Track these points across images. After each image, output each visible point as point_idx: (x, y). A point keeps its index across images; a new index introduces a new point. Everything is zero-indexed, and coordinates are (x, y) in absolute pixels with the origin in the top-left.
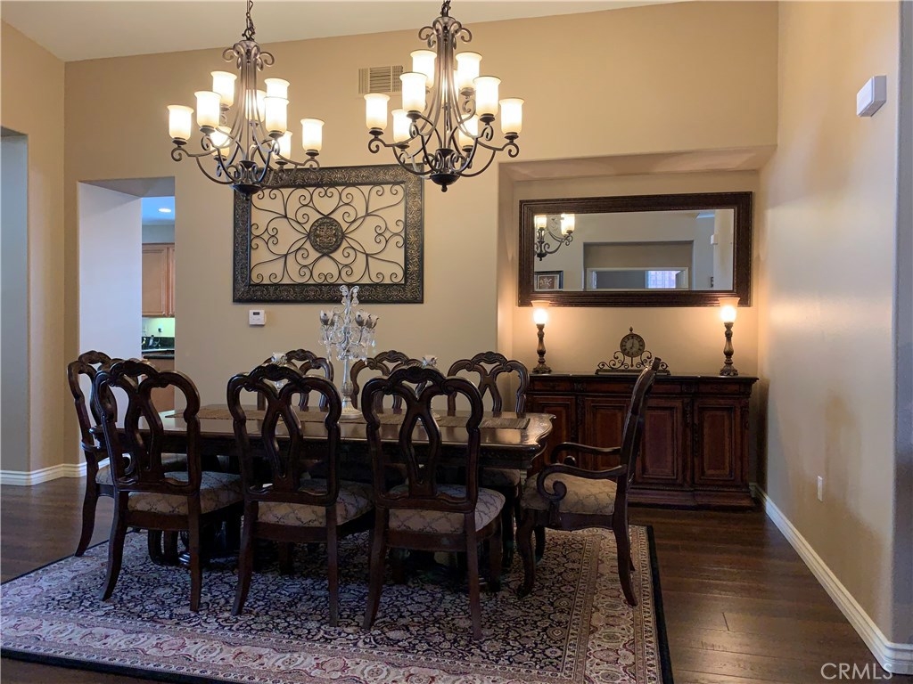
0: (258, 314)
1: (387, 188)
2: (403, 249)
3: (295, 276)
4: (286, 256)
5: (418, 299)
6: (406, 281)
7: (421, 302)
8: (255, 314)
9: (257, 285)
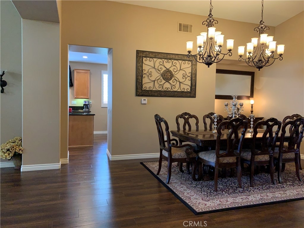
0: (145, 100)
1: (187, 62)
2: (190, 81)
3: (157, 88)
4: (154, 81)
5: (194, 96)
6: (191, 91)
7: (195, 97)
8: (144, 100)
9: (145, 90)
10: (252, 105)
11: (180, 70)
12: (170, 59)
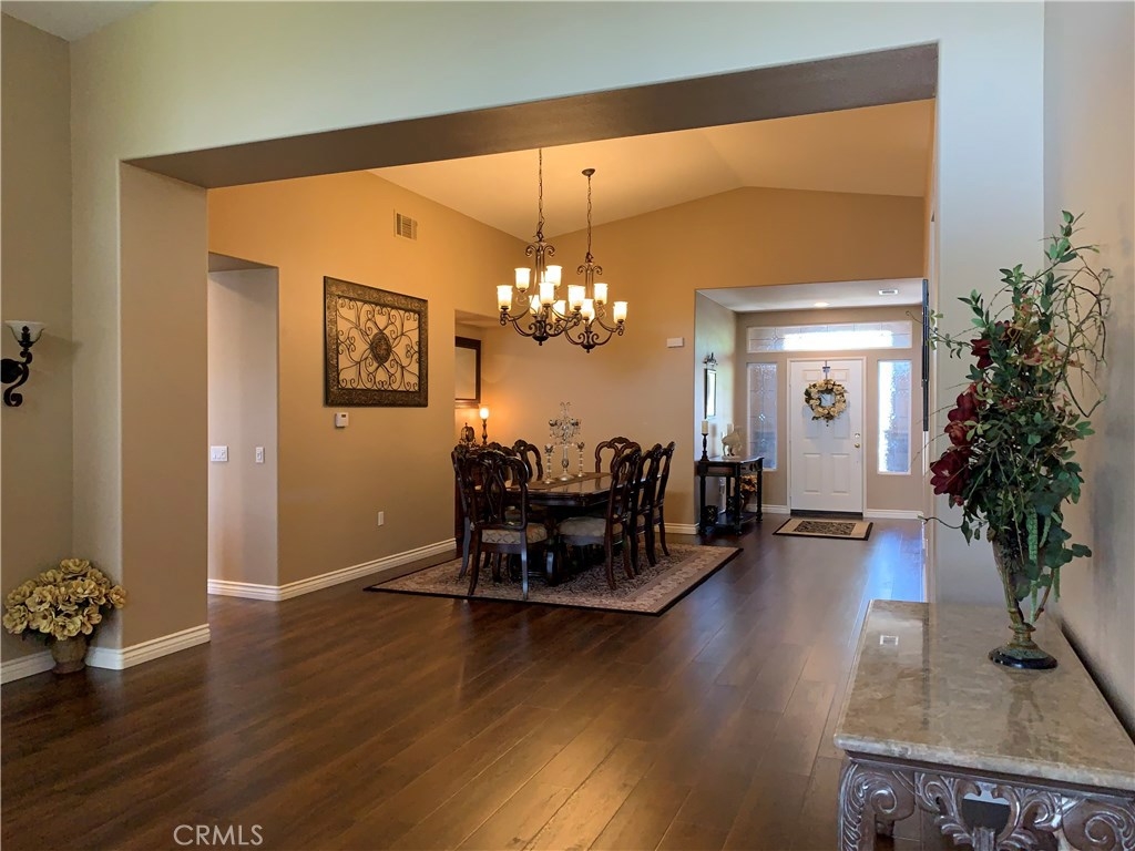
0: (345, 416)
1: (412, 314)
2: (418, 364)
3: (365, 381)
4: (359, 363)
6: (420, 390)
7: (426, 405)
9: (343, 389)
10: (485, 421)
11: (402, 334)
12: (384, 305)
